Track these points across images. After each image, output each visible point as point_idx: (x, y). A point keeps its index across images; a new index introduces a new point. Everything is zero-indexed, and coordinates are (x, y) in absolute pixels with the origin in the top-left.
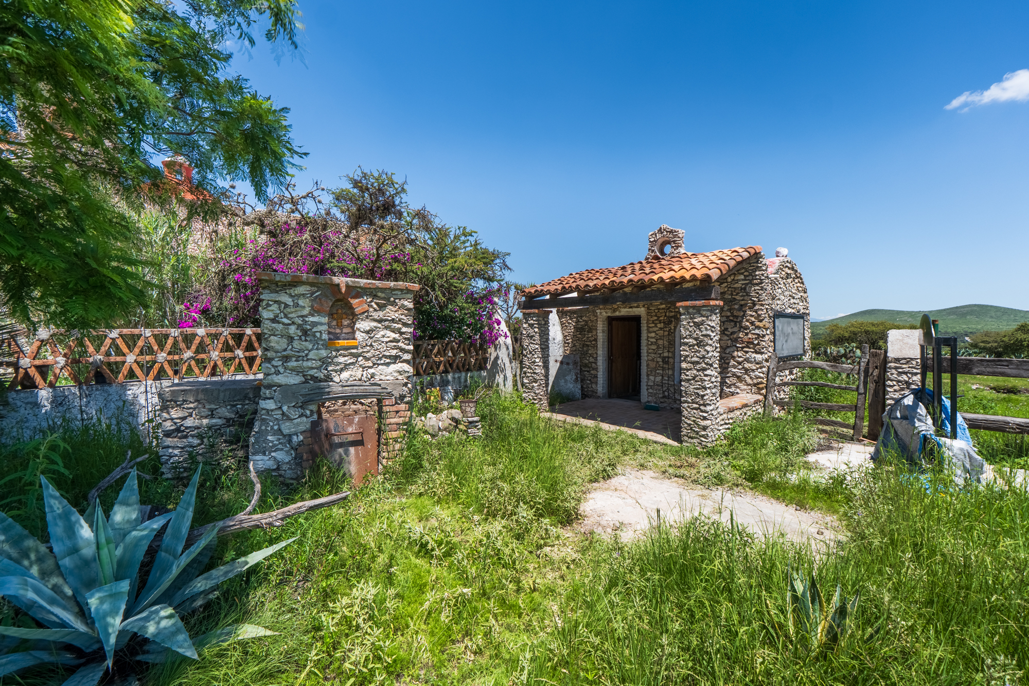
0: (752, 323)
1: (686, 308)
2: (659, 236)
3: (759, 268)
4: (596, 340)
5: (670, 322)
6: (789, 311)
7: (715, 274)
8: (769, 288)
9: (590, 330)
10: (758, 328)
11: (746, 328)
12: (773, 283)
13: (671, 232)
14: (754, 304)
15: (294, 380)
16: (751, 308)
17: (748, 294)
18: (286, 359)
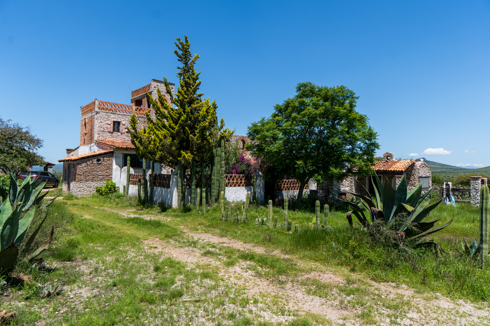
0: (413, 180)
1: (397, 177)
2: (386, 155)
3: (415, 166)
4: (365, 183)
5: (390, 178)
6: (424, 176)
7: (404, 170)
8: (417, 171)
9: (363, 180)
10: (415, 181)
11: (412, 181)
12: (419, 169)
13: (390, 154)
14: (413, 175)
15: (337, 189)
16: (413, 176)
17: (412, 172)
18: (336, 186)
